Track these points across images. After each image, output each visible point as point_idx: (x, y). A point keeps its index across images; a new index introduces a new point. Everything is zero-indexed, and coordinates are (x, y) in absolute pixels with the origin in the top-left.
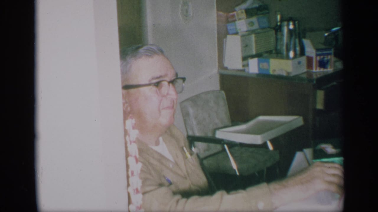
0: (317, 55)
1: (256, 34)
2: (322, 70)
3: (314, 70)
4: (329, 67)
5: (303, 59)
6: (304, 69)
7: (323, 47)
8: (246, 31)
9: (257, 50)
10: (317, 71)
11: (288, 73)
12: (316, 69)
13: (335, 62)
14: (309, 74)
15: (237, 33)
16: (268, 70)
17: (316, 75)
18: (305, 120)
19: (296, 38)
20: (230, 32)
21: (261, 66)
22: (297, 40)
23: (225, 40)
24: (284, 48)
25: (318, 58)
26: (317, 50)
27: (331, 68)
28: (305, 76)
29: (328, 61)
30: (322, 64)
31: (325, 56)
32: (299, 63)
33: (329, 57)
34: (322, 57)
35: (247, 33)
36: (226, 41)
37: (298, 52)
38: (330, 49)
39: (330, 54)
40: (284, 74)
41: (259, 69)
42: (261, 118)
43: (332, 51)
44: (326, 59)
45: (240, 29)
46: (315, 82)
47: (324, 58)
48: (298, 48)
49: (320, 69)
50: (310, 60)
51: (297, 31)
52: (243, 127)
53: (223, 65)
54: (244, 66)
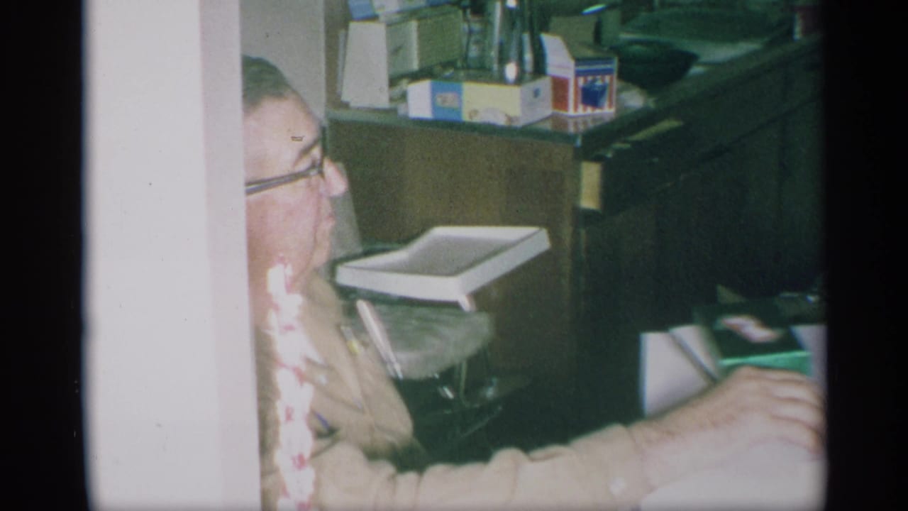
0: (578, 74)
1: (419, 19)
2: (589, 110)
3: (571, 112)
4: (606, 104)
5: (544, 84)
6: (545, 109)
7: (589, 53)
8: (399, 12)
9: (421, 60)
10: (577, 113)
11: (510, 119)
12: (576, 108)
13: (620, 91)
14: (559, 122)
15: (374, 18)
16: (458, 111)
17: (576, 124)
18: (554, 237)
19: (523, 31)
20: (356, 14)
21: (439, 100)
22: (526, 37)
23: (342, 32)
24: (494, 54)
25: (581, 81)
26: (579, 61)
27: (610, 106)
28: (548, 126)
29: (603, 90)
30: (591, 97)
31: (599, 77)
32: (536, 93)
33: (607, 79)
34: (590, 78)
35: (398, 17)
36: (346, 36)
37: (529, 67)
38: (607, 60)
39: (609, 72)
40: (501, 121)
41: (435, 107)
42: (440, 232)
43: (614, 65)
44: (599, 83)
45: (382, 7)
46: (579, 142)
47: (594, 81)
48: (528, 57)
49: (585, 110)
50: (560, 86)
51: (527, 14)
52: (399, 256)
53: (339, 96)
54: (391, 100)
